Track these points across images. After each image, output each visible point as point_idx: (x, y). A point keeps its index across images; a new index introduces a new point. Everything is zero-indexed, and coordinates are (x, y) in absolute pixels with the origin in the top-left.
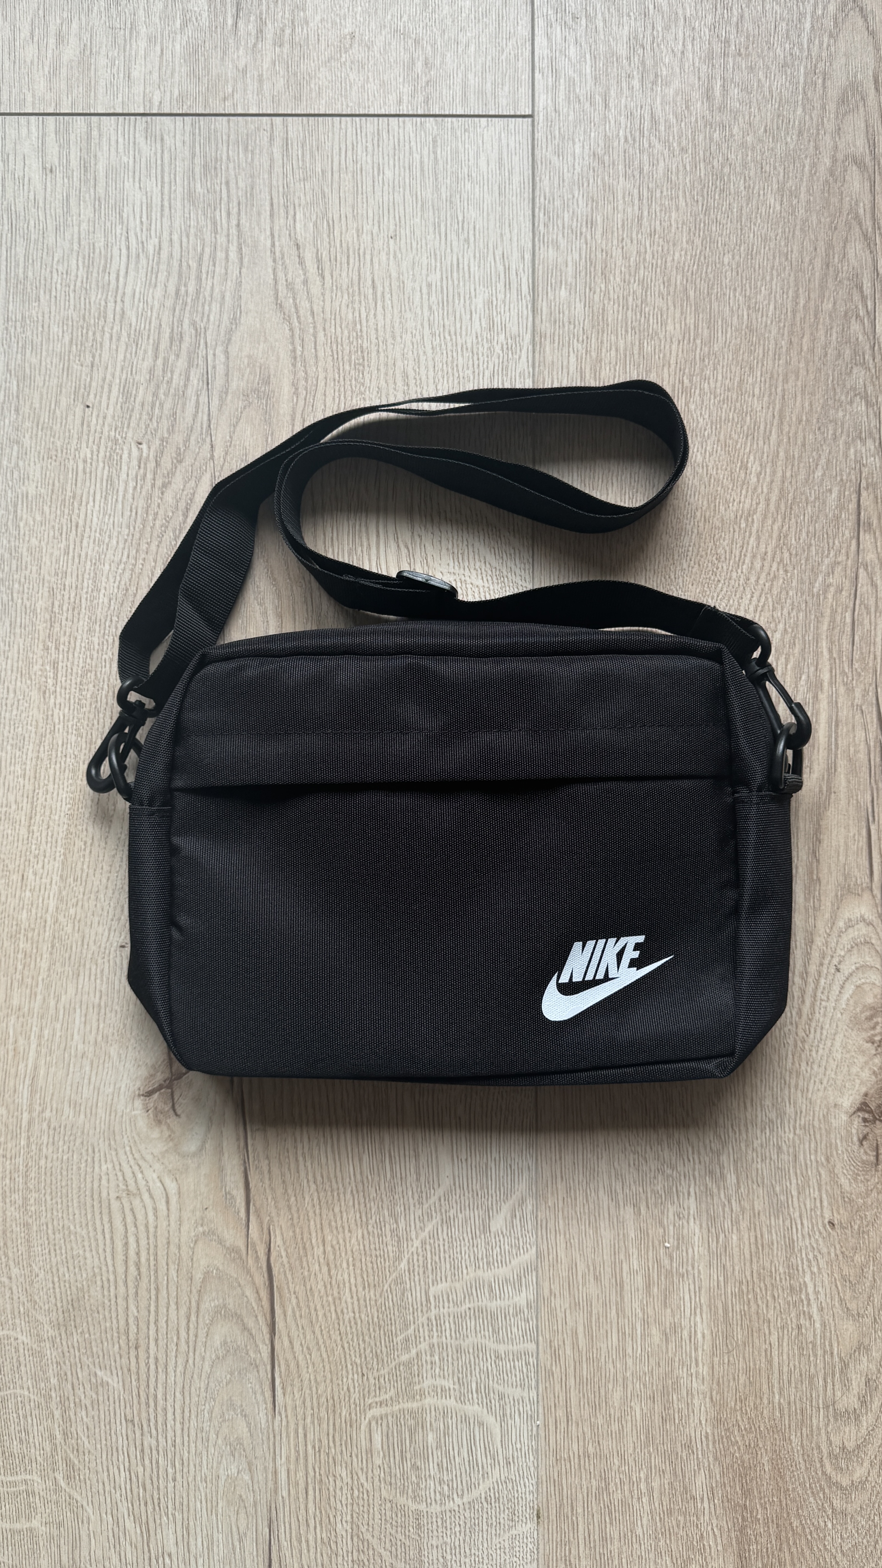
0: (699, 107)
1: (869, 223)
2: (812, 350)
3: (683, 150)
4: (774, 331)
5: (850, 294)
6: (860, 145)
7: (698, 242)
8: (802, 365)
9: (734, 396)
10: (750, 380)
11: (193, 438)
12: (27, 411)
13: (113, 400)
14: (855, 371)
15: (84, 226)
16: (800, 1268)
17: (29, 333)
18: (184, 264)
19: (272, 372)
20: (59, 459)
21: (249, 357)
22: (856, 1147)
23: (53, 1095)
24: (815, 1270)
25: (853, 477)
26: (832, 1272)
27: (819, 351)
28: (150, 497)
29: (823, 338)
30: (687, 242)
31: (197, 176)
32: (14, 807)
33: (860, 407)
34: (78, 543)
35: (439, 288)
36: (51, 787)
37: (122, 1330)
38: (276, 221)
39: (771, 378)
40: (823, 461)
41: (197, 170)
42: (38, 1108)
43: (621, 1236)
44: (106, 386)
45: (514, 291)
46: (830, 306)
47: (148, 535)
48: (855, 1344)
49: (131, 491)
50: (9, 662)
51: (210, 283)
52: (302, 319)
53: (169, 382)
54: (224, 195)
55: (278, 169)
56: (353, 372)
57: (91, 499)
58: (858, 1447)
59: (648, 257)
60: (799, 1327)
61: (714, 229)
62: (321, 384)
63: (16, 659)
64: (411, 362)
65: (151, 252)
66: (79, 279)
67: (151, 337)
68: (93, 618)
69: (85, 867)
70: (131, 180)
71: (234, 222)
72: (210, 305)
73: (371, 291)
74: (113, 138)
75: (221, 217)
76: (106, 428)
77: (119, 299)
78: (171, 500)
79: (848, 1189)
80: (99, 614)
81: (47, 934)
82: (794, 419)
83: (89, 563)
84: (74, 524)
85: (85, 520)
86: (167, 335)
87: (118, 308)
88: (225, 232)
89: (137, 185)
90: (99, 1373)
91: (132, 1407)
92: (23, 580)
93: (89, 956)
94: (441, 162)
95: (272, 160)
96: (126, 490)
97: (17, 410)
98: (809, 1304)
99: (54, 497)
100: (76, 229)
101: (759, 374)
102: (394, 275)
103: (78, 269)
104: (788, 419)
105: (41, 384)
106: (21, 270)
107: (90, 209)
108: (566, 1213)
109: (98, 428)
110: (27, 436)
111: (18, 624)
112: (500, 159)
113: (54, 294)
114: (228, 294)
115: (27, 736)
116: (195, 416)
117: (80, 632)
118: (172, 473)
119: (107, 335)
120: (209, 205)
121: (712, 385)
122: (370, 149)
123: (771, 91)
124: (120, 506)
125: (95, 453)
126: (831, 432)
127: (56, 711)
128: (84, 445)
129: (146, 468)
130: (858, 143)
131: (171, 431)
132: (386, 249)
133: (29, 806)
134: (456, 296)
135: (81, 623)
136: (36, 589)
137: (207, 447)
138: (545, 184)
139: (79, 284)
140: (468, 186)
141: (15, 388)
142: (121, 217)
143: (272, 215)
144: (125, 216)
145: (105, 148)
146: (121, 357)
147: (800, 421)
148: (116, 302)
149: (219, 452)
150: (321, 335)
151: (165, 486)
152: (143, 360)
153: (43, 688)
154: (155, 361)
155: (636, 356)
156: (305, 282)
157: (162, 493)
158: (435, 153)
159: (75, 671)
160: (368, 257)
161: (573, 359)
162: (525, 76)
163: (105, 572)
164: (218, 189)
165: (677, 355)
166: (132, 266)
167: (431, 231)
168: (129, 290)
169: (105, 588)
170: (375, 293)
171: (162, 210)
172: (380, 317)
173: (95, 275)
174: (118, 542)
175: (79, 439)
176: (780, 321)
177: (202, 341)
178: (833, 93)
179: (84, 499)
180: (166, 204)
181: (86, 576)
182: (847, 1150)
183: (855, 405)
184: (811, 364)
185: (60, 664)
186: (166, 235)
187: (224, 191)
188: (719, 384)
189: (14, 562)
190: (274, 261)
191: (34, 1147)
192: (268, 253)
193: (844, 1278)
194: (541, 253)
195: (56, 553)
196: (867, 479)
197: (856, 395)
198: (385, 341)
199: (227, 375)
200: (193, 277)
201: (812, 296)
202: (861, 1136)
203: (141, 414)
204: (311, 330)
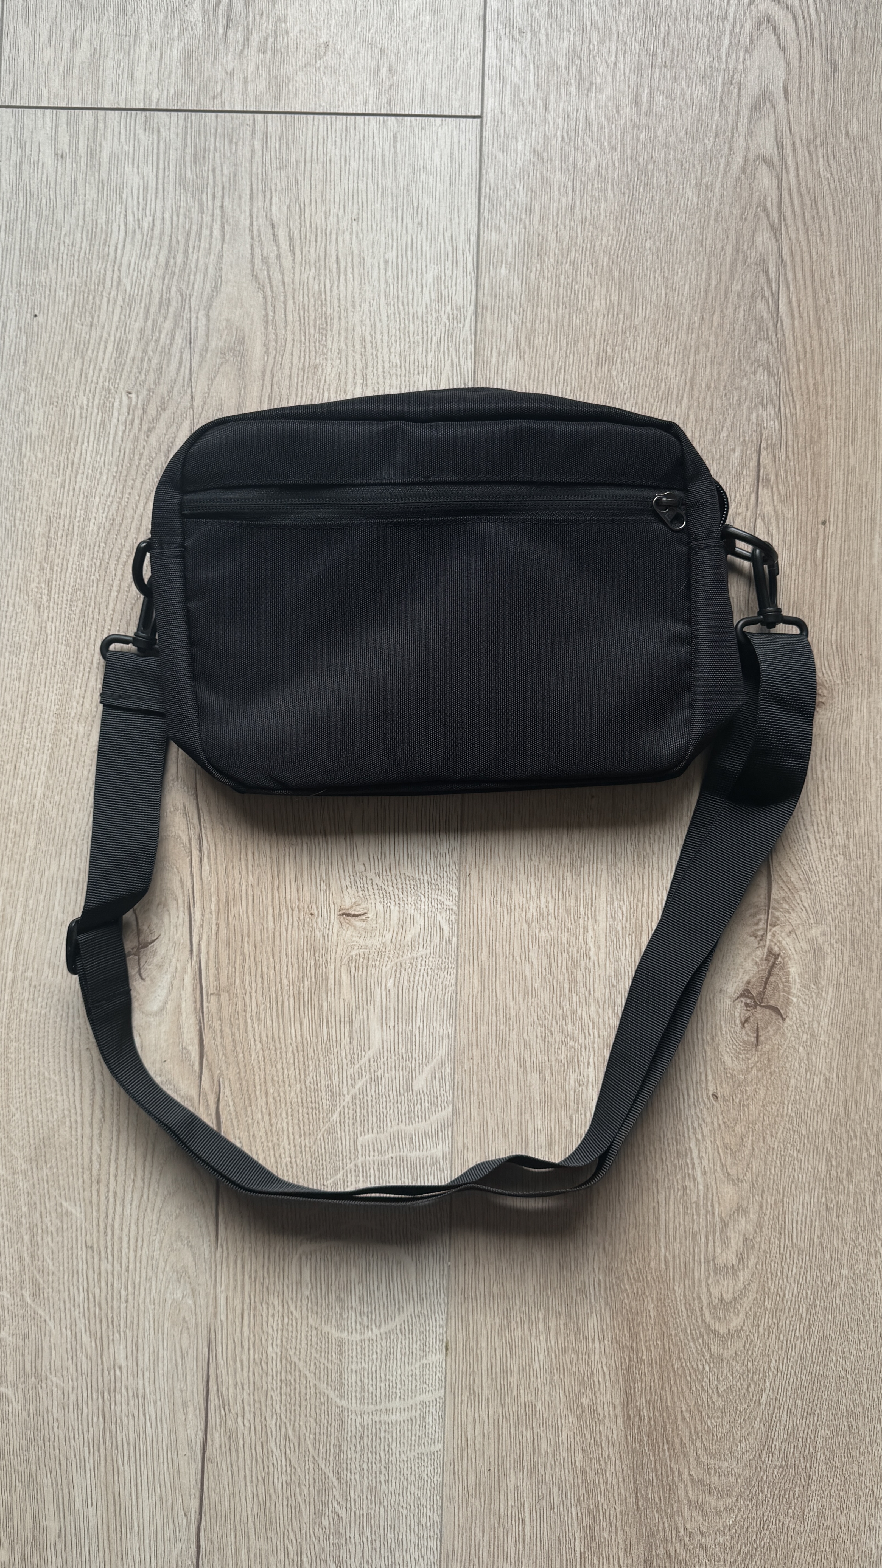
0: (628, 111)
1: (775, 215)
2: (721, 326)
3: (614, 149)
4: (689, 309)
5: (757, 277)
6: (769, 148)
7: (623, 229)
8: (712, 339)
9: (652, 365)
10: (666, 351)
11: (176, 390)
12: (34, 363)
13: (108, 355)
14: (759, 345)
15: (89, 204)
16: (686, 1135)
17: (38, 296)
18: (174, 239)
19: (247, 334)
20: (59, 405)
21: (228, 320)
22: (738, 1028)
23: (34, 957)
24: (700, 1137)
25: (755, 438)
26: (715, 1140)
27: (727, 326)
28: (136, 439)
29: (731, 315)
30: (614, 229)
31: (188, 164)
32: (10, 706)
33: (762, 376)
34: (73, 478)
35: (395, 263)
36: (42, 688)
37: (86, 1166)
38: (255, 204)
39: (685, 348)
40: (728, 423)
41: (188, 158)
42: (21, 968)
43: (527, 1099)
44: (102, 343)
45: (460, 269)
46: (739, 287)
47: (133, 472)
48: (735, 1206)
49: (120, 434)
50: (10, 579)
51: (195, 256)
52: (275, 289)
53: (158, 341)
54: (211, 181)
55: (258, 158)
56: (317, 335)
57: (86, 440)
58: (735, 1299)
59: (579, 241)
60: (684, 1188)
61: (638, 218)
62: (289, 345)
63: (16, 577)
64: (368, 328)
65: (146, 228)
66: (83, 251)
67: (143, 302)
68: (84, 544)
69: (70, 760)
70: (130, 166)
71: (218, 204)
72: (195, 275)
73: (335, 266)
74: (117, 130)
75: (207, 198)
76: (101, 379)
77: (116, 268)
78: (154, 443)
79: (730, 1065)
80: (89, 541)
81: (35, 817)
82: (704, 386)
83: (82, 496)
84: (70, 461)
85: (80, 458)
86: (157, 300)
87: (115, 276)
88: (210, 212)
89: (136, 170)
90: (64, 1204)
91: (92, 1234)
92: (24, 509)
93: (71, 838)
94: (400, 155)
95: (253, 151)
96: (116, 434)
97: (25, 362)
98: (693, 1168)
99: (54, 437)
100: (82, 207)
101: (674, 345)
102: (356, 252)
103: (82, 242)
104: (698, 385)
105: (47, 340)
106: (33, 241)
107: (94, 190)
108: (480, 1076)
109: (95, 379)
110: (33, 385)
111: (19, 547)
112: (452, 154)
113: (60, 262)
114: (211, 267)
115: (23, 644)
116: (178, 370)
117: (72, 555)
118: (156, 419)
119: (105, 299)
120: (198, 189)
121: (632, 355)
122: (338, 143)
123: (692, 99)
124: (110, 447)
125: (91, 400)
126: (736, 398)
127: (49, 624)
128: (81, 394)
129: (134, 415)
130: (768, 146)
131: (157, 383)
132: (349, 230)
133: (23, 705)
134: (410, 271)
135: (73, 547)
136: (35, 518)
137: (188, 397)
138: (490, 175)
139: (82, 255)
140: (423, 176)
141: (24, 344)
142: (121, 197)
143: (251, 198)
144: (124, 196)
145: (109, 138)
146: (116, 319)
147: (709, 388)
148: (113, 271)
149: (197, 402)
150: (290, 302)
151: (149, 430)
152: (135, 321)
153: (38, 603)
154: (145, 322)
155: (566, 328)
156: (278, 257)
157: (148, 437)
158: (395, 147)
159: (66, 589)
160: (334, 236)
161: (510, 329)
162: (476, 82)
163: (96, 504)
164: (205, 175)
165: (602, 328)
166: (129, 240)
167: (390, 214)
168: (125, 261)
169: (95, 518)
170: (338, 268)
171: (157, 193)
172: (342, 288)
173: (96, 247)
174: (107, 478)
175: (78, 388)
176: (694, 299)
177: (187, 306)
178: (747, 101)
179: (80, 440)
180: (160, 187)
181: (79, 507)
182: (730, 1031)
183: (758, 375)
184: (720, 338)
185: (54, 583)
186: (159, 214)
187: (211, 177)
188: (638, 354)
189: (17, 493)
190: (252, 238)
191: (16, 1002)
192: (247, 231)
193: (726, 1146)
194: (485, 236)
195: (54, 486)
196: (767, 440)
197: (759, 366)
198: (346, 310)
199: (207, 336)
200: (181, 251)
201: (723, 278)
202: (743, 1019)
203: (131, 367)
204: (282, 299)
